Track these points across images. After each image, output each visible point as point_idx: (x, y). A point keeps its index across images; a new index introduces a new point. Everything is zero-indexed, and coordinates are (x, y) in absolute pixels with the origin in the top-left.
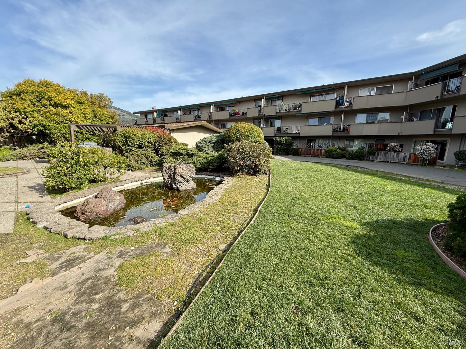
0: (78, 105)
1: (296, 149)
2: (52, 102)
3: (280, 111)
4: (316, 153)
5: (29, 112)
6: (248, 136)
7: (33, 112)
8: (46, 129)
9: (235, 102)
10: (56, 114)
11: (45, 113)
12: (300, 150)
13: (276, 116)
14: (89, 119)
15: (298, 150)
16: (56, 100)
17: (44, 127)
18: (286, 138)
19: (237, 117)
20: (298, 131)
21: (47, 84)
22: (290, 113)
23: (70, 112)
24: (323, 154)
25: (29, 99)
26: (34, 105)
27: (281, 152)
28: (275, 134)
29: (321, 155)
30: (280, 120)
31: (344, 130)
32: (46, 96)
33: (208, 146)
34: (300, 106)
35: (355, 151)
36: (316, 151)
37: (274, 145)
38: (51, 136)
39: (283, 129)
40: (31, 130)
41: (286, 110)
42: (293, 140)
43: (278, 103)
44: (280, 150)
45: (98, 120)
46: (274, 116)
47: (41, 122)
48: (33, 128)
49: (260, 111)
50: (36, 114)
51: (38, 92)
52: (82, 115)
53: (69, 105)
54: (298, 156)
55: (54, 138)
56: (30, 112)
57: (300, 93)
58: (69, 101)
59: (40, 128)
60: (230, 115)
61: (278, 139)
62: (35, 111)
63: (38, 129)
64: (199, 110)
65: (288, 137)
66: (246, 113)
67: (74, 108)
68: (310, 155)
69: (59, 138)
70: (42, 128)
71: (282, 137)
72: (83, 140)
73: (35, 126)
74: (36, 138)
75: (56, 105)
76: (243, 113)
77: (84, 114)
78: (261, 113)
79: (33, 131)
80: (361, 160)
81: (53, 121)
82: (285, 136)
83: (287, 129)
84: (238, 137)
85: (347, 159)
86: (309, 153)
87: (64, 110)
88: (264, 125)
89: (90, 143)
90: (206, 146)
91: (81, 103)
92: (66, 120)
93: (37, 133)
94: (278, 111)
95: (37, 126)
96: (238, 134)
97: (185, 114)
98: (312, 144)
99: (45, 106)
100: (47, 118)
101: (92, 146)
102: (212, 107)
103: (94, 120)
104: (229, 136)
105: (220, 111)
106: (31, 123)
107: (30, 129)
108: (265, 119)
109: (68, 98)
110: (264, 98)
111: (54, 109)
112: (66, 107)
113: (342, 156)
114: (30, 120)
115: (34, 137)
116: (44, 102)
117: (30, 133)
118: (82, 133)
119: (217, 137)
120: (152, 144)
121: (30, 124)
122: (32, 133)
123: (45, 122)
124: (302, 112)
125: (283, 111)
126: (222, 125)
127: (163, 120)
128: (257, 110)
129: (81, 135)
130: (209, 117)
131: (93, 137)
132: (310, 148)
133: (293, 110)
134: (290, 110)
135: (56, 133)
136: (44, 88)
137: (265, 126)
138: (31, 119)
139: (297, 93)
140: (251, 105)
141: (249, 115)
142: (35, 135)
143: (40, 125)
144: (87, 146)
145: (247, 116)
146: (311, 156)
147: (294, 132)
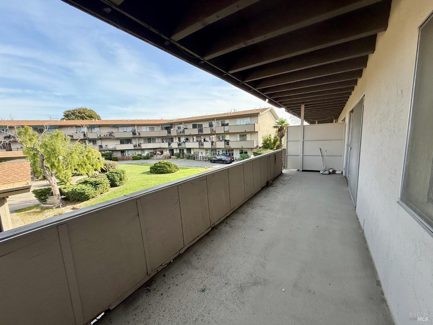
1: (116, 157)
4: (127, 158)
9: (58, 127)
12: (118, 157)
13: (97, 139)
18: (108, 152)
22: (107, 137)
24: (131, 159)
29: (130, 159)
30: (101, 141)
31: (139, 146)
34: (113, 133)
35: (145, 155)
36: (127, 157)
39: (104, 146)
41: (104, 135)
42: (112, 153)
43: (97, 130)
54: (118, 161)
66: (73, 136)
71: (105, 151)
80: (148, 159)
83: (107, 145)
85: (143, 159)
86: (124, 159)
94: (99, 136)
98: (124, 154)
108: (89, 140)
113: (141, 159)
125: (102, 135)
128: (82, 134)
133: (109, 135)
134: (107, 135)
139: (109, 126)
140: (74, 130)
141: (75, 138)
147: (112, 147)
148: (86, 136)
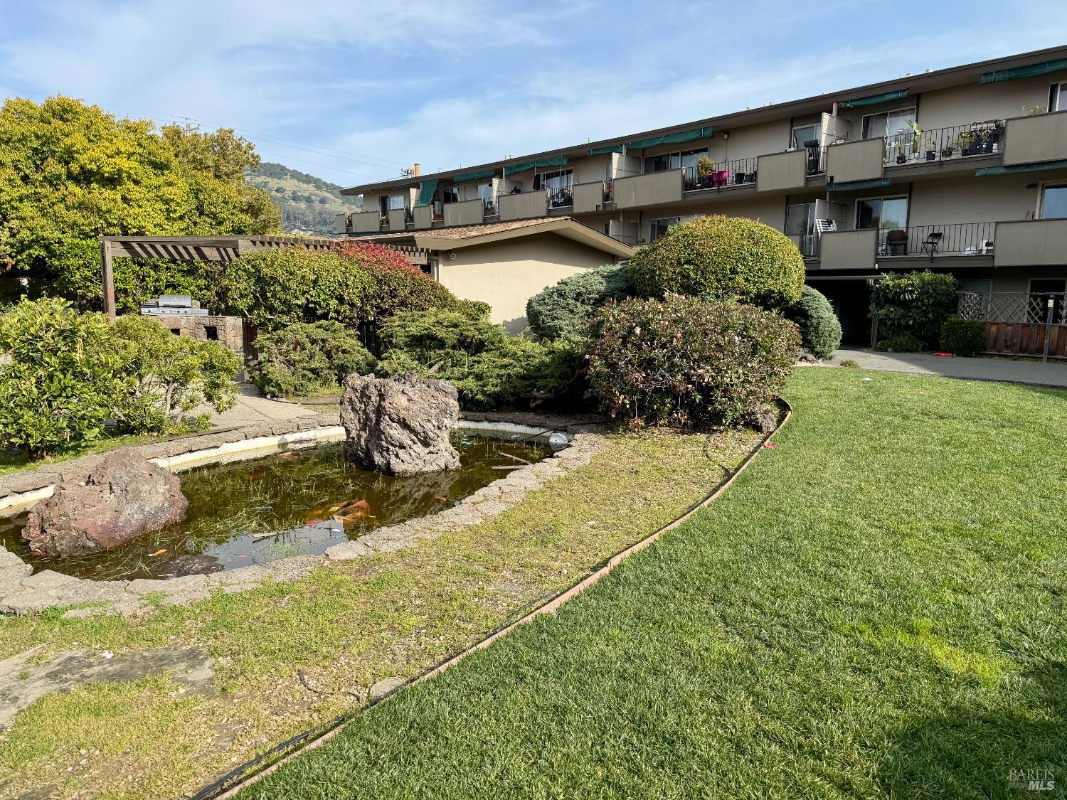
0: (150, 170)
1: (972, 324)
2: (75, 168)
3: (902, 159)
5: (9, 202)
6: (733, 271)
7: (21, 200)
8: (52, 254)
9: (709, 133)
10: (81, 206)
11: (53, 204)
12: (994, 329)
13: (883, 183)
14: (181, 218)
15: (982, 328)
16: (83, 159)
17: (47, 247)
18: (928, 276)
19: (716, 195)
20: (988, 244)
21: (63, 112)
22: (946, 169)
23: (124, 199)
25: (13, 162)
26: (25, 179)
27: (903, 339)
28: (877, 261)
30: (904, 203)
32: (58, 149)
33: (572, 311)
34: (998, 134)
37: (872, 307)
38: (64, 279)
39: (918, 237)
40: (12, 258)
41: (930, 155)
42: (960, 287)
43: (897, 127)
44: (898, 328)
45: (208, 220)
46: (876, 184)
47: (40, 234)
48: (19, 252)
49: (813, 166)
50: (27, 209)
51: (38, 137)
52: (160, 205)
53: (120, 176)
54: (980, 354)
55: (73, 283)
56: (13, 203)
57: (1001, 77)
58: (124, 163)
59: (37, 252)
60: (687, 185)
61: (887, 280)
62: (27, 197)
63: (30, 255)
64: (569, 172)
65: (935, 270)
66: (753, 177)
67: (136, 182)
68: (1040, 350)
69: (89, 284)
70: (43, 253)
71: (909, 271)
72: (157, 292)
73: (23, 247)
74: (30, 283)
75: (85, 177)
76: (740, 177)
77: (166, 202)
78: (817, 172)
79: (18, 261)
81: (72, 229)
82: (921, 270)
83: (938, 236)
84: (688, 277)
86: (1033, 346)
87: (108, 193)
88: (830, 223)
89: (176, 300)
90: (566, 313)
91: (160, 167)
92: (110, 224)
93: (27, 268)
94: (892, 162)
95: (29, 247)
96: (688, 262)
97: (517, 191)
98: (1051, 303)
99: (53, 181)
100: (56, 219)
101: (182, 310)
102: (615, 156)
103: (195, 223)
104: (654, 271)
105: (647, 172)
106: (13, 235)
107: (10, 255)
108: (834, 195)
109: (118, 153)
110: (830, 112)
111: (77, 190)
112: (112, 181)
114: (11, 229)
115: (25, 282)
116: (54, 167)
117: (9, 268)
118: (155, 267)
119: (609, 277)
120: (352, 305)
121: (11, 240)
122: (14, 267)
123: (51, 234)
124: (1008, 161)
125: (912, 159)
126: (653, 227)
127: (440, 216)
128: (799, 161)
129: (152, 273)
130: (607, 197)
131: (190, 279)
132: (1044, 319)
133: (965, 152)
134: (948, 152)
135: (78, 269)
136: (57, 123)
137: (833, 227)
138: (15, 223)
139: (983, 80)
140: (778, 142)
141: (764, 185)
142: (24, 273)
143: (36, 241)
144: (167, 310)
145: (755, 187)
146: (1045, 356)
147: (969, 251)
148: (821, 168)
